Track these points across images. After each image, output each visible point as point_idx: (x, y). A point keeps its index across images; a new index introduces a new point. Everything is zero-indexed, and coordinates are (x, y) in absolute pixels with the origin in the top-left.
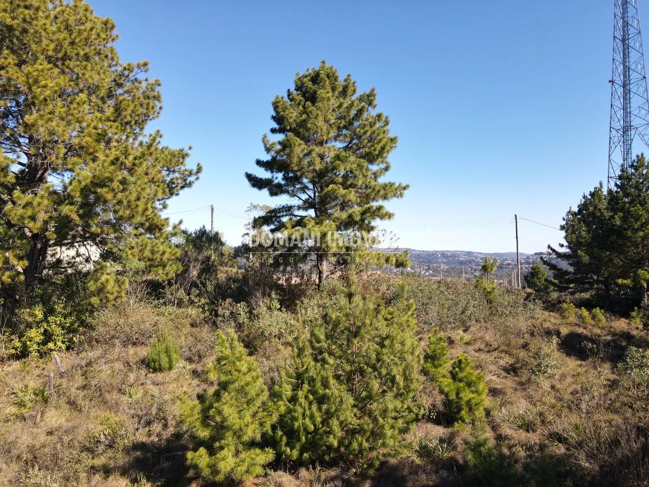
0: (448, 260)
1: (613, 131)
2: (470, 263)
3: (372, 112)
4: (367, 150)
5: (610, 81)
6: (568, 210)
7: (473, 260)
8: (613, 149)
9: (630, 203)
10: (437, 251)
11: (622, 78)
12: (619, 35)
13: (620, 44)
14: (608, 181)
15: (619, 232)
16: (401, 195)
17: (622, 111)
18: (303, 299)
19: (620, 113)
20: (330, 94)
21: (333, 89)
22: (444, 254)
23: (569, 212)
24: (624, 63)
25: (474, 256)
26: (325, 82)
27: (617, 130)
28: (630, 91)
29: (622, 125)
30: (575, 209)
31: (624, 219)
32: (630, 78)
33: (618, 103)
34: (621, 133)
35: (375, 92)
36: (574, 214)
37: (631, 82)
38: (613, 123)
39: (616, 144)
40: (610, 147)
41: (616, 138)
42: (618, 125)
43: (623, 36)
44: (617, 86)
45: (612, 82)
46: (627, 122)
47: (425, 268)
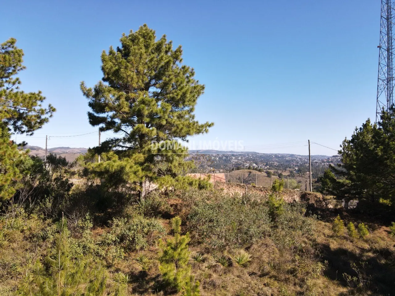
0: (279, 159)
1: (380, 82)
2: (293, 161)
3: (179, 65)
4: (171, 95)
5: (378, 47)
6: (344, 139)
7: (295, 160)
8: (380, 93)
9: (389, 138)
10: (272, 154)
11: (387, 45)
12: (385, 15)
13: (385, 21)
14: (377, 115)
15: (381, 161)
16: (207, 131)
17: (387, 67)
18: (114, 219)
19: (385, 69)
20: (143, 50)
21: (147, 47)
22: (276, 156)
23: (345, 141)
24: (388, 34)
25: (295, 157)
26: (139, 40)
27: (383, 81)
28: (392, 54)
29: (387, 77)
30: (350, 138)
31: (385, 151)
32: (392, 45)
33: (384, 62)
34: (386, 82)
35: (182, 49)
36: (349, 142)
37: (393, 47)
38: (380, 75)
39: (382, 90)
40: (378, 92)
41: (382, 86)
42: (384, 77)
43: (388, 16)
44: (383, 50)
45: (380, 47)
46: (390, 75)
47: (265, 164)
